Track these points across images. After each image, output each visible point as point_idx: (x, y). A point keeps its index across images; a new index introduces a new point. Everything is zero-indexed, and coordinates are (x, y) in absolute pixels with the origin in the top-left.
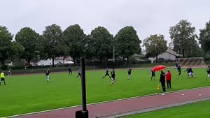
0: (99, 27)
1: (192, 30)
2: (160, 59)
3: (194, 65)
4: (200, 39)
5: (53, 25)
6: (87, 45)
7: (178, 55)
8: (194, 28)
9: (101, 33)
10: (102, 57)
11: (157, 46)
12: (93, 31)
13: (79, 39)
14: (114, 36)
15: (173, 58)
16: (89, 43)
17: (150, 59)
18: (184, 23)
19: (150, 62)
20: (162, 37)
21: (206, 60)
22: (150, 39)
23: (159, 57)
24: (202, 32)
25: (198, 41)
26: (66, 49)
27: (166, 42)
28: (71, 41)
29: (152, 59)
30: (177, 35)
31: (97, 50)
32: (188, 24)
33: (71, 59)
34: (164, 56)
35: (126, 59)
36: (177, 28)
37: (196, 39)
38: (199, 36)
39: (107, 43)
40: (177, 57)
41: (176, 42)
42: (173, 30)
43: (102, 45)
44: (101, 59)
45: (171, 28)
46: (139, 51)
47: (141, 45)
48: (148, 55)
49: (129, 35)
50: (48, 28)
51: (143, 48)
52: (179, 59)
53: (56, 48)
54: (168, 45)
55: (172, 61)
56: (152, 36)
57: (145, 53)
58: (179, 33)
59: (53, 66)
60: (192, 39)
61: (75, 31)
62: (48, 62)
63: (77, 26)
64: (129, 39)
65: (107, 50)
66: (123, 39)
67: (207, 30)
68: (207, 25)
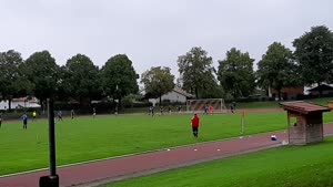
0: (79, 56)
1: (208, 61)
2: (165, 100)
4: (219, 74)
5: (10, 52)
6: (60, 81)
7: (189, 95)
8: (211, 59)
9: (81, 63)
10: (82, 97)
11: (161, 83)
12: (69, 61)
13: (48, 72)
14: (100, 68)
15: (183, 100)
16: (65, 77)
17: (151, 100)
18: (197, 52)
19: (151, 104)
20: (168, 70)
21: (227, 102)
22: (150, 73)
23: (163, 97)
24: (222, 64)
25: (216, 77)
26: (30, 86)
27: (173, 77)
28: (38, 74)
29: (154, 101)
30: (188, 68)
31: (76, 88)
32: (203, 52)
33: (36, 100)
34: (171, 96)
35: (117, 101)
36: (188, 58)
37: (213, 74)
38: (217, 70)
39: (90, 78)
40: (188, 98)
41: (186, 77)
42: (183, 61)
43: (82, 81)
44: (81, 100)
45: (180, 59)
46: (136, 90)
47: (139, 80)
48: (149, 96)
49: (120, 66)
50: (2, 55)
51: (141, 86)
52: (191, 101)
53: (14, 85)
54: (175, 82)
55: (180, 103)
56: (153, 69)
57: (144, 93)
58: (191, 65)
59: (10, 110)
60: (209, 73)
61: (43, 59)
62: (2, 105)
63: (46, 54)
64: (121, 72)
65: (89, 88)
66: (113, 73)
67: (228, 61)
68: (229, 54)
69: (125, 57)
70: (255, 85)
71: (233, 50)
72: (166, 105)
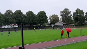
0: (30, 11)
1: (70, 12)
2: (56, 25)
3: (70, 28)
4: (73, 16)
5: (9, 10)
6: (24, 19)
7: (64, 23)
8: (71, 12)
9: (30, 14)
10: (31, 24)
11: (55, 19)
12: (27, 13)
13: (20, 16)
14: (36, 15)
15: (62, 25)
16: (26, 18)
17: (52, 25)
18: (66, 10)
20: (57, 15)
21: (75, 25)
23: (56, 24)
24: (74, 13)
26: (15, 21)
27: (59, 18)
28: (17, 17)
29: (53, 25)
30: (63, 15)
31: (29, 21)
32: (68, 10)
33: (17, 25)
34: (58, 24)
35: (41, 25)
36: (63, 11)
37: (71, 17)
38: (73, 15)
39: (33, 18)
40: (63, 24)
41: (63, 18)
42: (62, 12)
43: (31, 19)
44: (30, 25)
45: (61, 12)
46: (47, 22)
47: (48, 19)
48: (51, 24)
49: (42, 14)
50: (7, 11)
51: (49, 20)
52: (64, 25)
53: (10, 20)
54: (59, 19)
56: (52, 15)
57: (50, 23)
58: (64, 14)
59: (9, 28)
60: (70, 17)
61: (19, 12)
62: (7, 27)
64: (43, 16)
65: (33, 21)
66: (40, 17)
67: (76, 12)
68: (76, 10)
69: (44, 12)
70: (85, 20)
71: (78, 9)
72: (57, 26)
